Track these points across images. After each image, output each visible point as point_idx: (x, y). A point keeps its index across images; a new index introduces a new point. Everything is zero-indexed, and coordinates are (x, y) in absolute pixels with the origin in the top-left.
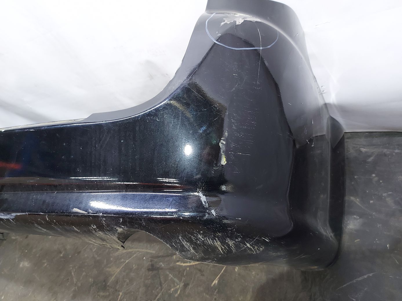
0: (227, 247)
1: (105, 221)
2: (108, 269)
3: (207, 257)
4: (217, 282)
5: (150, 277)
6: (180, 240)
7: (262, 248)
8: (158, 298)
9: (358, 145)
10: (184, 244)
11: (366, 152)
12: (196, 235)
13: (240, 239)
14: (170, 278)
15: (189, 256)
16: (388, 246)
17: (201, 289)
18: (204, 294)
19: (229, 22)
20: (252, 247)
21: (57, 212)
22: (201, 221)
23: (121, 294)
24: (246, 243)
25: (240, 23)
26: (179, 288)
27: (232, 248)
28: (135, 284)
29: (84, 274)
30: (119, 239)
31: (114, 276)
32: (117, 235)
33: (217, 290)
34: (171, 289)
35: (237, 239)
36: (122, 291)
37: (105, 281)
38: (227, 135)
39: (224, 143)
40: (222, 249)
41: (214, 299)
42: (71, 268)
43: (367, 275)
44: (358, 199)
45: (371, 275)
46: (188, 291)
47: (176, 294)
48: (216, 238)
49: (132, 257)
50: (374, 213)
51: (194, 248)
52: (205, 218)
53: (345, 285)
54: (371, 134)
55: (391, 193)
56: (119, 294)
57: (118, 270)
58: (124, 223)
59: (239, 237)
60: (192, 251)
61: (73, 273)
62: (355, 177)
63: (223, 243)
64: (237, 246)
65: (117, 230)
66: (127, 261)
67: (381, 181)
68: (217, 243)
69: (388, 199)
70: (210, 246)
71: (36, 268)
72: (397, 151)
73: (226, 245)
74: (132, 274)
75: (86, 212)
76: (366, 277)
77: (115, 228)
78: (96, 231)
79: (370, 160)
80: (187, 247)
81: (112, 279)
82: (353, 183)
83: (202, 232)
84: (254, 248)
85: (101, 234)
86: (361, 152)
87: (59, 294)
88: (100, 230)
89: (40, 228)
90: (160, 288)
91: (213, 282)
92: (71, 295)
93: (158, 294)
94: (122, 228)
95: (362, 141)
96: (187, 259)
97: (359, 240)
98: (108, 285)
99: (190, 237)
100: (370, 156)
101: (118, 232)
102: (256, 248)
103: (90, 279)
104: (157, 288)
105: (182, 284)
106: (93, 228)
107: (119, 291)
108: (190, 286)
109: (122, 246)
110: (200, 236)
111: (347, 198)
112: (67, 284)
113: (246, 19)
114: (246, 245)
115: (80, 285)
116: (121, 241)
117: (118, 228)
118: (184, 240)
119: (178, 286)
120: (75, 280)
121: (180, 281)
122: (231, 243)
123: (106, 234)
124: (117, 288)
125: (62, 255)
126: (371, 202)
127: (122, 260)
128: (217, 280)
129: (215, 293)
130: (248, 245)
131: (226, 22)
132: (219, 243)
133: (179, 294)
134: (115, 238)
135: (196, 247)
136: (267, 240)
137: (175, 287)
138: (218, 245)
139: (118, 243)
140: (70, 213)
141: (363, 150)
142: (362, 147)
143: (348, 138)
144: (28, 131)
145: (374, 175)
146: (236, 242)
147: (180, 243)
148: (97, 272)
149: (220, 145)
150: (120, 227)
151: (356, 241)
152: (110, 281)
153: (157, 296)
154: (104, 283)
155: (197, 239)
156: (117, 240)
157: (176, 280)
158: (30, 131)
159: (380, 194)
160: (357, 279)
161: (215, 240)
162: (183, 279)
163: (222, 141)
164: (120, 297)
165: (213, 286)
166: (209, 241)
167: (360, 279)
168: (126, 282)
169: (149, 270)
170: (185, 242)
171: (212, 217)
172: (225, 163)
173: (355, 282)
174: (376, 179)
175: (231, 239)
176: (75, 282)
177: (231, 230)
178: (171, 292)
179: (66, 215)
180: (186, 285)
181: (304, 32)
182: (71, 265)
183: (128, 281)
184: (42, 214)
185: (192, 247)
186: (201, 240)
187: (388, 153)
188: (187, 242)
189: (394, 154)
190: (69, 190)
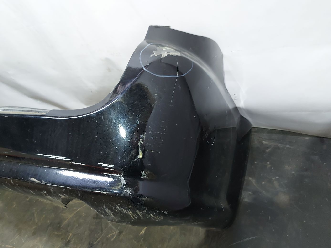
0: (137, 216)
1: (52, 189)
2: (63, 214)
3: (123, 220)
4: (144, 232)
5: (94, 224)
6: (104, 208)
7: (162, 217)
8: (98, 241)
9: (261, 138)
10: (107, 211)
11: (266, 144)
12: (115, 206)
13: (146, 211)
14: (109, 226)
15: (110, 219)
16: (269, 217)
17: (131, 236)
18: (133, 240)
19: (156, 54)
20: (154, 217)
21: (19, 179)
22: (119, 197)
23: (71, 234)
24: (150, 214)
25: (164, 57)
26: (115, 234)
27: (141, 216)
28: (82, 228)
29: (44, 216)
30: (62, 202)
31: (67, 220)
32: (60, 200)
33: (143, 238)
34: (109, 234)
35: (144, 211)
36: (72, 232)
37: (60, 223)
38: (145, 138)
39: (142, 143)
40: (133, 216)
41: (140, 245)
42: (35, 211)
43: (251, 238)
44: (254, 180)
45: (254, 238)
46: (121, 237)
47: (112, 239)
48: (129, 209)
49: (83, 207)
50: (263, 192)
51: (113, 214)
52: (122, 195)
53: (235, 244)
54: (271, 131)
55: (278, 178)
56: (69, 235)
57: (71, 216)
58: (65, 193)
59: (145, 209)
60: (113, 216)
61: (35, 215)
62: (255, 163)
63: (134, 212)
64: (144, 215)
65: (61, 197)
66: (78, 210)
67: (273, 168)
68: (130, 212)
69: (275, 182)
70: (124, 214)
71: (6, 208)
72: (288, 146)
73: (136, 214)
74: (81, 220)
75: (40, 181)
76: (250, 239)
77: (60, 195)
78: (46, 195)
79: (268, 151)
80: (109, 213)
81: (65, 222)
82: (253, 167)
83: (119, 204)
84: (156, 217)
85: (49, 197)
86: (263, 144)
87: (22, 230)
88: (49, 195)
89: (7, 188)
90: (101, 233)
91: (141, 232)
92: (32, 232)
93: (99, 237)
94: (64, 195)
95: (265, 135)
96: (109, 221)
97: (250, 211)
98: (62, 227)
99: (111, 207)
100: (268, 148)
101: (61, 198)
102: (158, 217)
103: (48, 221)
104: (99, 233)
105: (118, 232)
106: (44, 193)
107: (70, 232)
108: (123, 234)
109: (65, 206)
110: (118, 207)
111: (246, 178)
112: (30, 223)
113: (169, 54)
114: (150, 215)
115: (40, 224)
116: (64, 204)
117: (61, 195)
118: (107, 209)
119: (115, 233)
120: (36, 220)
121: (117, 228)
122: (139, 213)
123: (53, 198)
124: (68, 230)
125: (28, 200)
126: (263, 183)
127: (75, 208)
128: (144, 230)
129: (141, 240)
130: (152, 215)
131: (154, 54)
132: (131, 212)
133: (115, 239)
134: (59, 201)
135: (115, 214)
136: (165, 213)
137: (112, 233)
138: (130, 214)
139: (62, 204)
140: (28, 180)
141: (264, 142)
142: (264, 141)
143: (255, 132)
144: (3, 116)
145: (268, 163)
146: (143, 213)
147: (104, 210)
148: (54, 216)
149: (139, 144)
150: (63, 195)
151: (247, 211)
152: (64, 224)
153: (98, 239)
154: (58, 225)
155: (116, 209)
156: (61, 202)
157: (113, 228)
158: (5, 117)
159: (270, 178)
160: (243, 240)
161: (129, 210)
162: (119, 227)
163: (141, 142)
164: (70, 237)
165: (140, 235)
166: (124, 211)
167: (246, 240)
168: (75, 226)
169: (94, 218)
170: (108, 210)
171: (127, 195)
172: (141, 157)
173: (242, 241)
174: (270, 166)
175: (140, 210)
176: (36, 222)
177: (140, 205)
178: (109, 237)
179: (26, 182)
180: (120, 233)
181: (222, 54)
182: (34, 209)
183: (77, 225)
184: (9, 178)
185: (112, 213)
186: (119, 209)
187: (281, 147)
188: (109, 210)
189: (285, 148)
190: (30, 164)
